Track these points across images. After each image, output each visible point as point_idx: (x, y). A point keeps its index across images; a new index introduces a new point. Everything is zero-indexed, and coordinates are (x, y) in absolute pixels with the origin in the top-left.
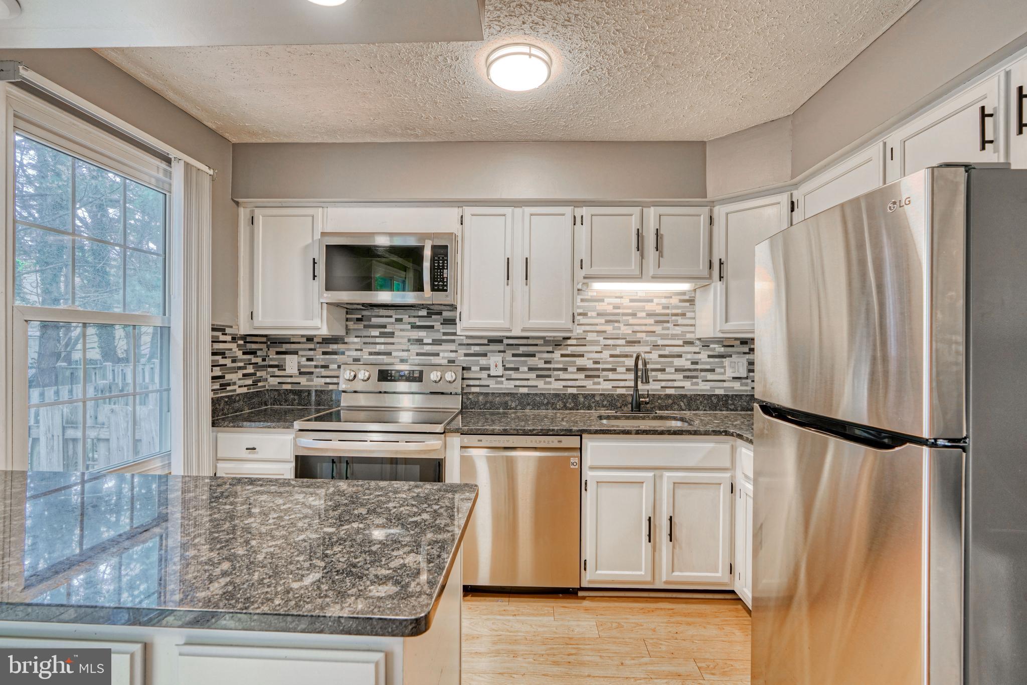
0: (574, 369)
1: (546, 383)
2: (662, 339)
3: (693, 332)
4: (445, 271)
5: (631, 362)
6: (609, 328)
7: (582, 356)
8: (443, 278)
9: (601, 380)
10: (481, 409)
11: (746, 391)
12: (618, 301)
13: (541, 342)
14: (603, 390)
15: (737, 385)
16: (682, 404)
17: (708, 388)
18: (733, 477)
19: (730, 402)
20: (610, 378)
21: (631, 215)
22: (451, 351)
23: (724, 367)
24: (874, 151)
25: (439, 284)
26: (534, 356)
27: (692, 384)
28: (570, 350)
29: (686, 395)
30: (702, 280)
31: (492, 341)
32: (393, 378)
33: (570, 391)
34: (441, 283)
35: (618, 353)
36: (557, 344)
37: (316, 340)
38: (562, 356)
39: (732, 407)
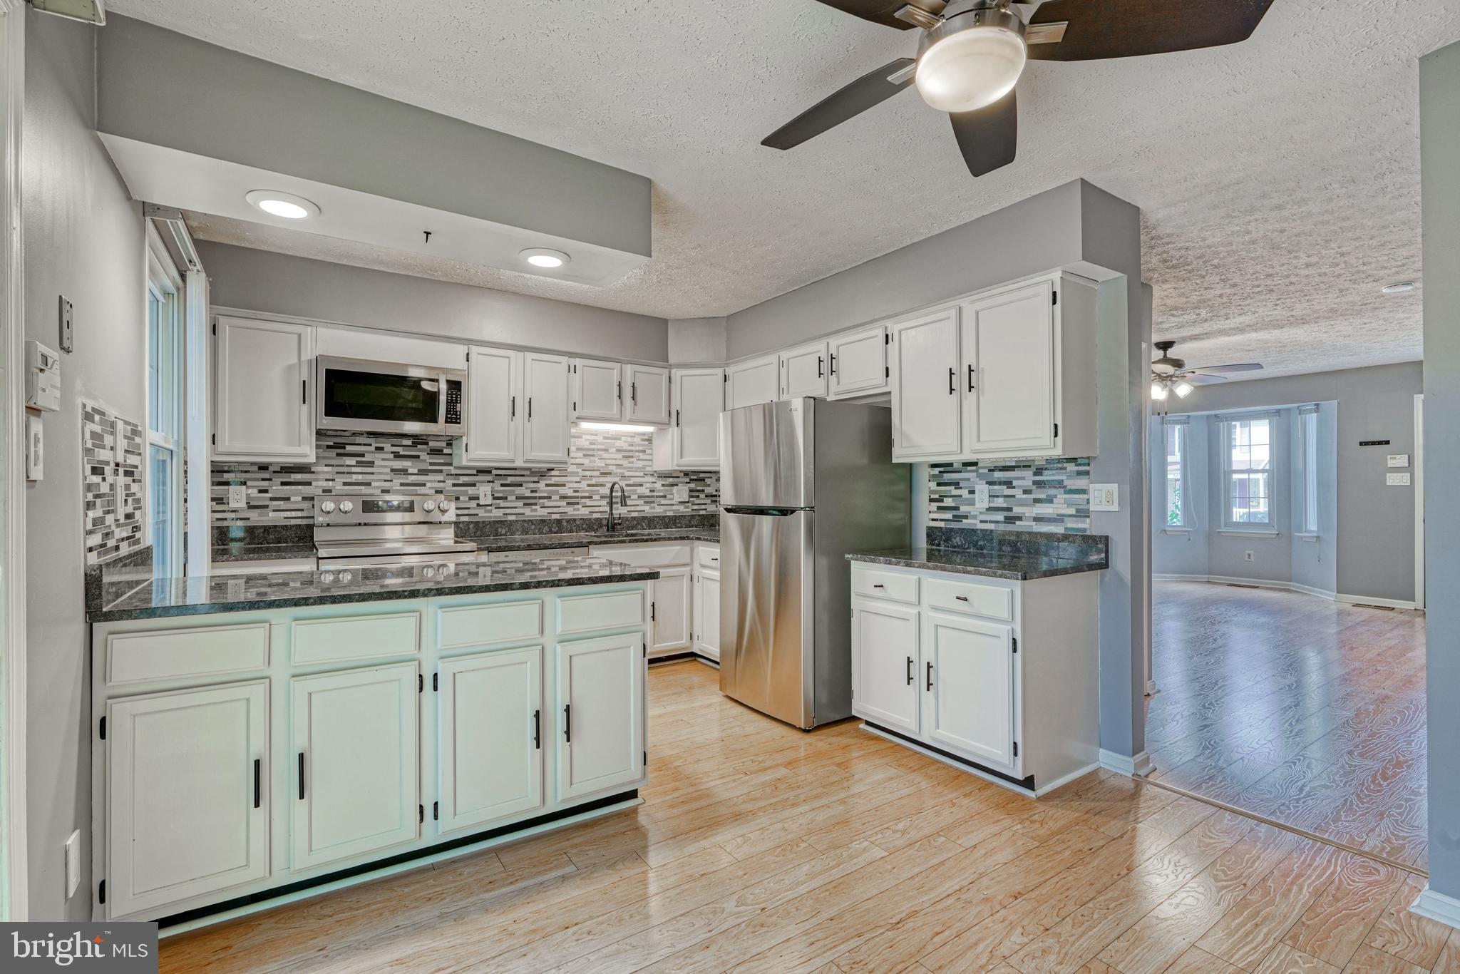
0: (557, 497)
1: (532, 510)
2: (628, 471)
3: (650, 466)
4: (458, 405)
5: (606, 491)
6: (586, 461)
7: (564, 485)
8: (456, 412)
9: (580, 506)
10: (471, 537)
11: (688, 512)
12: (593, 437)
13: (527, 473)
14: (582, 515)
15: (682, 508)
16: (644, 524)
17: (662, 510)
18: (692, 570)
19: (678, 521)
20: (587, 504)
21: (613, 369)
22: (439, 482)
23: (673, 494)
24: (773, 358)
25: (454, 417)
26: (521, 485)
27: (651, 508)
28: (553, 480)
29: (647, 517)
30: (662, 425)
31: (481, 471)
32: (380, 509)
33: (554, 517)
34: (454, 416)
35: (594, 483)
36: (542, 474)
37: (271, 469)
38: (547, 485)
39: (679, 525)
